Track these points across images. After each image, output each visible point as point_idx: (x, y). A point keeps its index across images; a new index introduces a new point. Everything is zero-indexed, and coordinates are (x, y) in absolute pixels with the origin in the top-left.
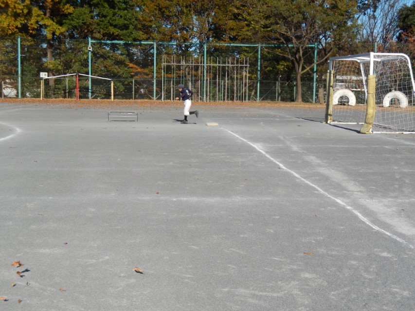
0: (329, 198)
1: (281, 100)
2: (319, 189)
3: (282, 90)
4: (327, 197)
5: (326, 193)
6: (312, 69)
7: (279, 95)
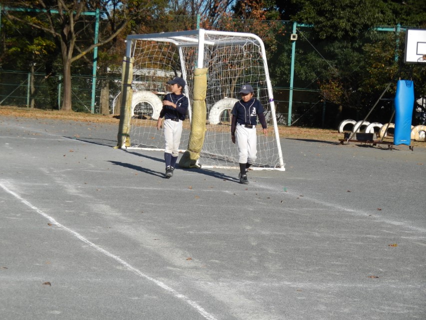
0: (144, 278)
1: (35, 107)
2: (124, 263)
3: (37, 89)
4: (139, 277)
5: (137, 270)
6: (90, 55)
7: (32, 96)
